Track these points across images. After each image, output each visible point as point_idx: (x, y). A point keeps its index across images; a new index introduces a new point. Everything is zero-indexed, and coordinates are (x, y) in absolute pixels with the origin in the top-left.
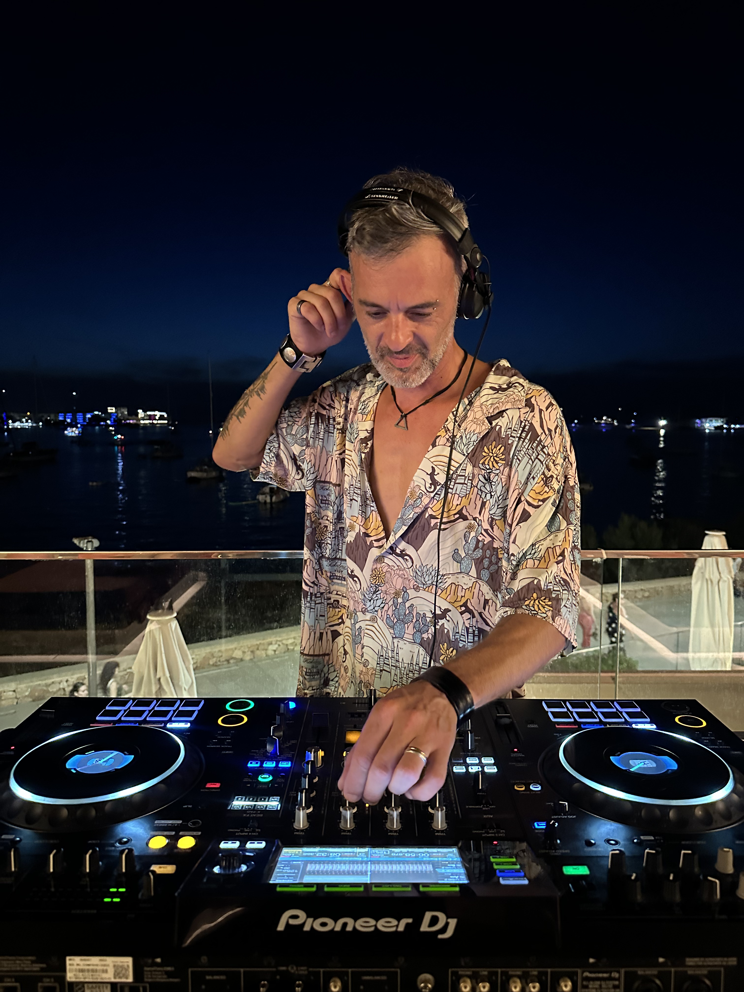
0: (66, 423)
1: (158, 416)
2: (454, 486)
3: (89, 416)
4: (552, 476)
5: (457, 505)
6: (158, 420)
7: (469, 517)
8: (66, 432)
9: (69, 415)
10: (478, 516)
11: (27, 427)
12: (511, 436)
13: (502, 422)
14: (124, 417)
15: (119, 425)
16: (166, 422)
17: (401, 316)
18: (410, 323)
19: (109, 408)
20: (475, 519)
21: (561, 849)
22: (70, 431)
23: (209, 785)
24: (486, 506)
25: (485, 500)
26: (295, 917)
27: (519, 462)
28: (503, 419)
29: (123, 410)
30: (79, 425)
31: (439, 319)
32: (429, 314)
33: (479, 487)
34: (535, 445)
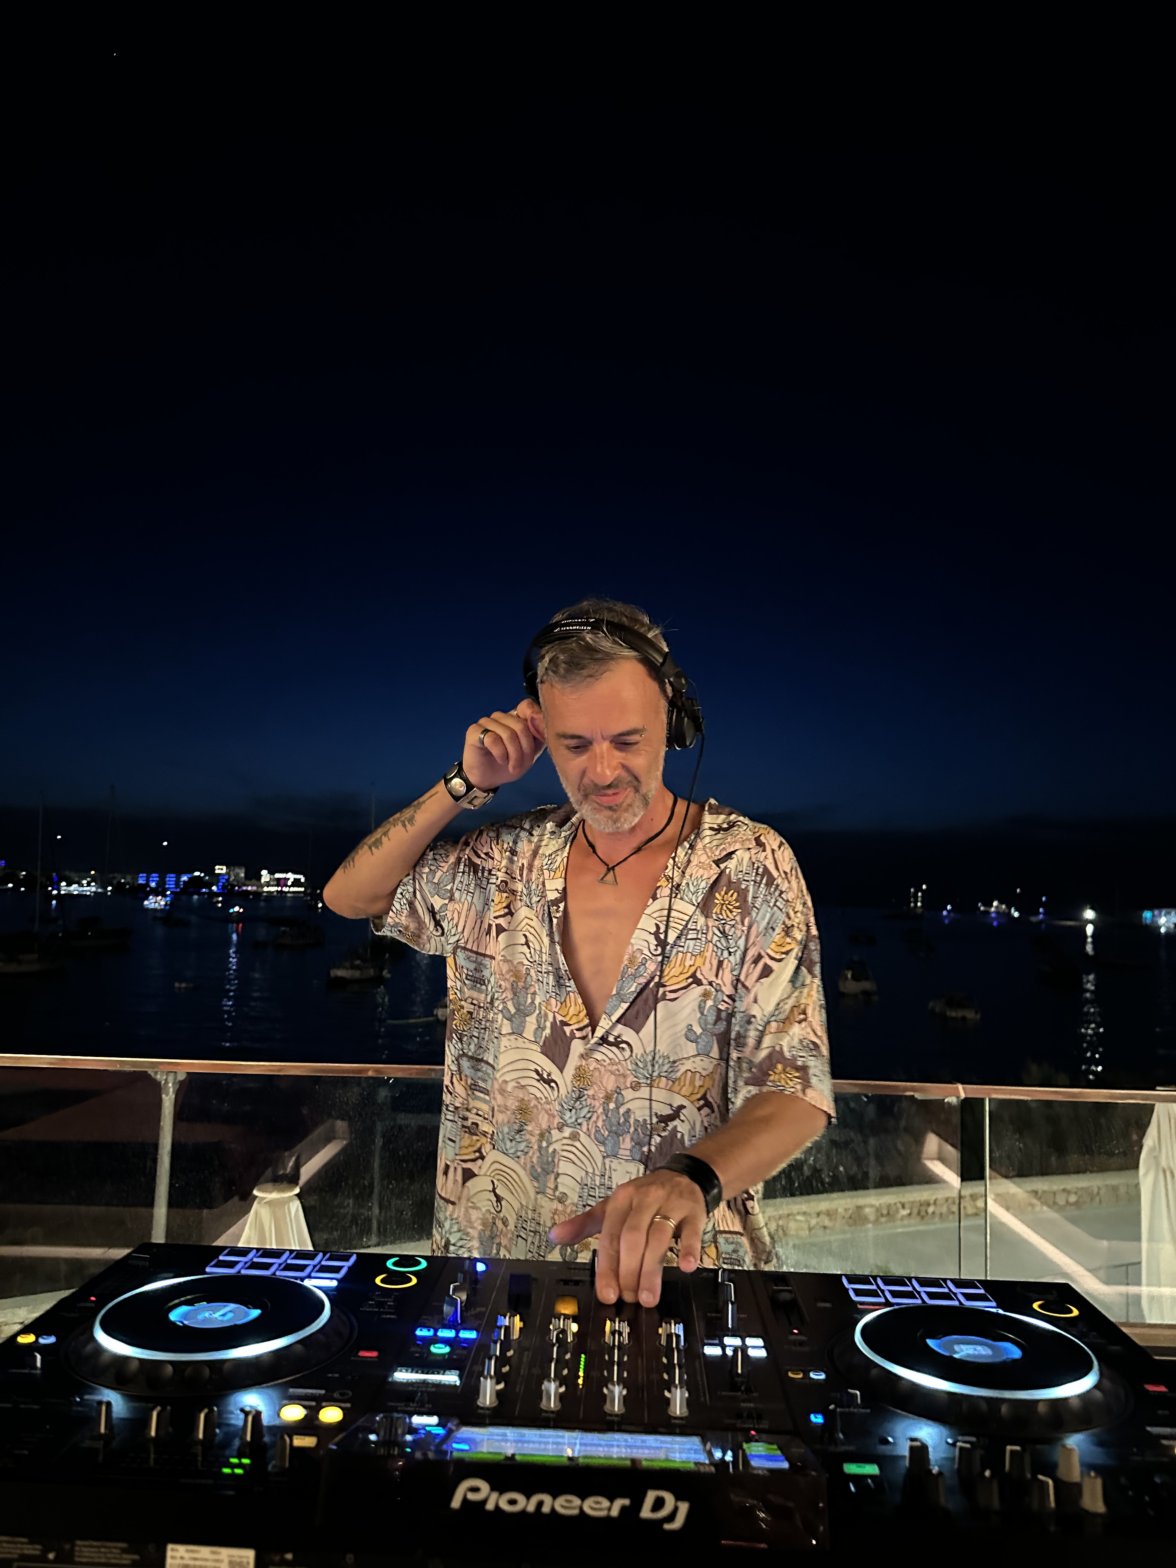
0: (148, 889)
1: (292, 880)
2: (685, 943)
3: (185, 878)
4: (793, 926)
5: (691, 966)
6: (290, 887)
7: (705, 982)
8: (146, 903)
9: (155, 877)
10: (713, 979)
11: (88, 893)
12: (744, 880)
13: (731, 864)
14: (238, 882)
15: (231, 894)
16: (302, 889)
17: (606, 745)
18: (617, 754)
19: (217, 867)
20: (710, 984)
21: (844, 1444)
22: (154, 901)
23: (362, 1354)
24: (724, 966)
25: (722, 959)
26: (475, 1490)
27: (757, 911)
28: (732, 861)
29: (237, 870)
30: (168, 893)
31: (647, 748)
32: (636, 743)
33: (714, 942)
34: (772, 889)
